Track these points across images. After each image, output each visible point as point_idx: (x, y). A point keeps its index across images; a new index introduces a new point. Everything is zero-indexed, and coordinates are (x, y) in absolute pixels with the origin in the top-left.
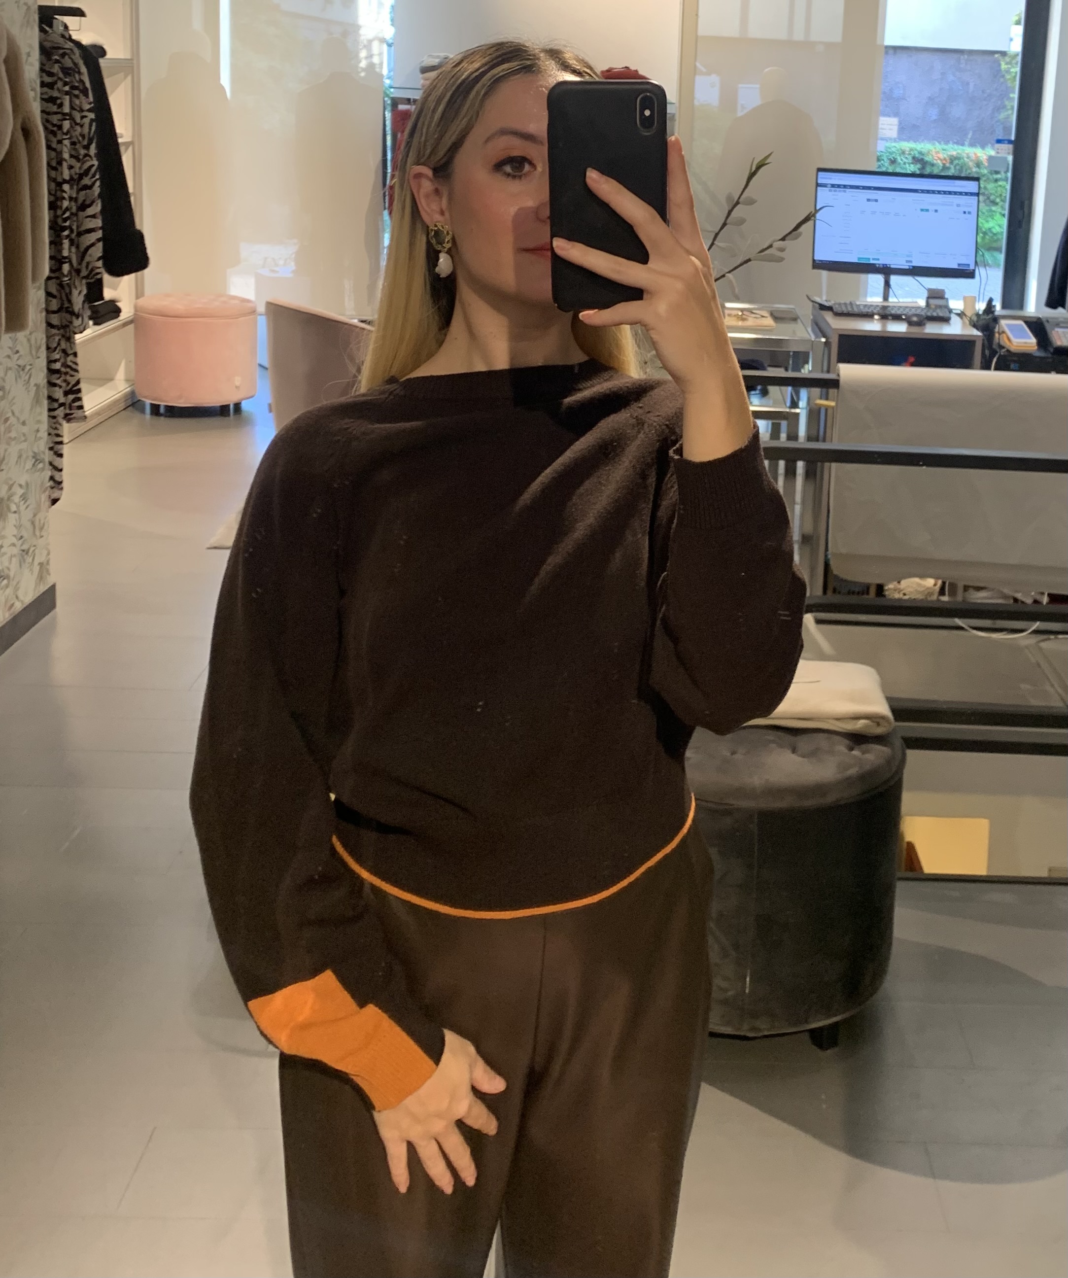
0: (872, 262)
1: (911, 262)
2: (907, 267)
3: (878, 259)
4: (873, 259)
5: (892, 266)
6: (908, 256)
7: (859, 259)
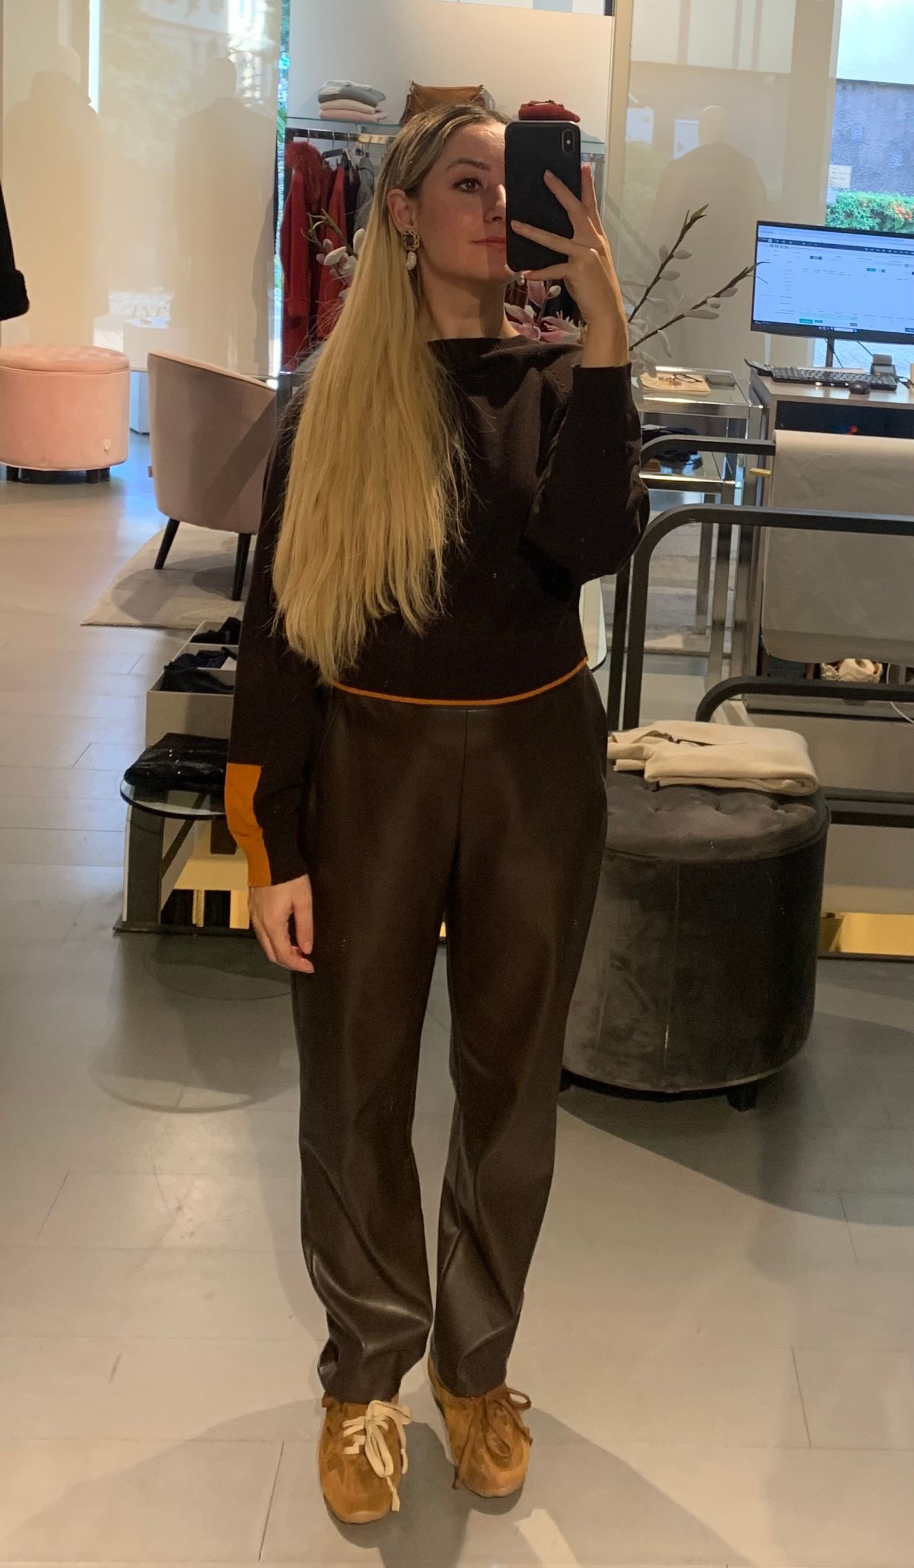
0: (814, 324)
1: (855, 325)
2: (852, 331)
3: (821, 322)
4: (816, 321)
5: (835, 329)
6: (853, 319)
7: (801, 320)
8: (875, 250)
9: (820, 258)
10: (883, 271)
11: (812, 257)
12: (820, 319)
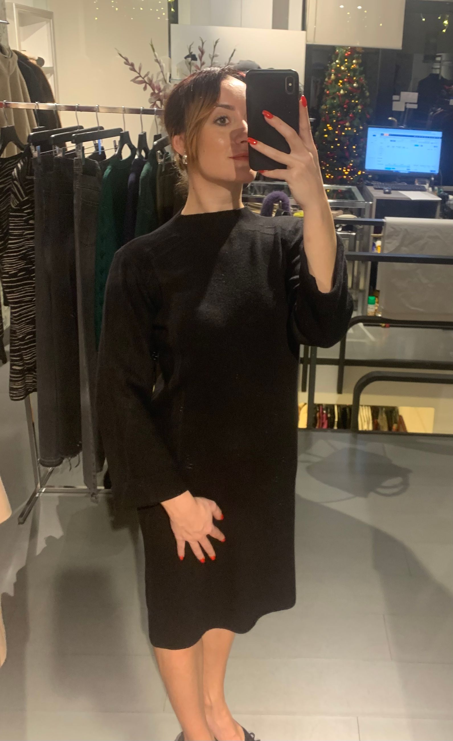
5: (401, 172)
6: (408, 167)
7: (386, 168)
8: (418, 137)
9: (395, 141)
10: (422, 146)
11: (391, 141)
12: (394, 168)
